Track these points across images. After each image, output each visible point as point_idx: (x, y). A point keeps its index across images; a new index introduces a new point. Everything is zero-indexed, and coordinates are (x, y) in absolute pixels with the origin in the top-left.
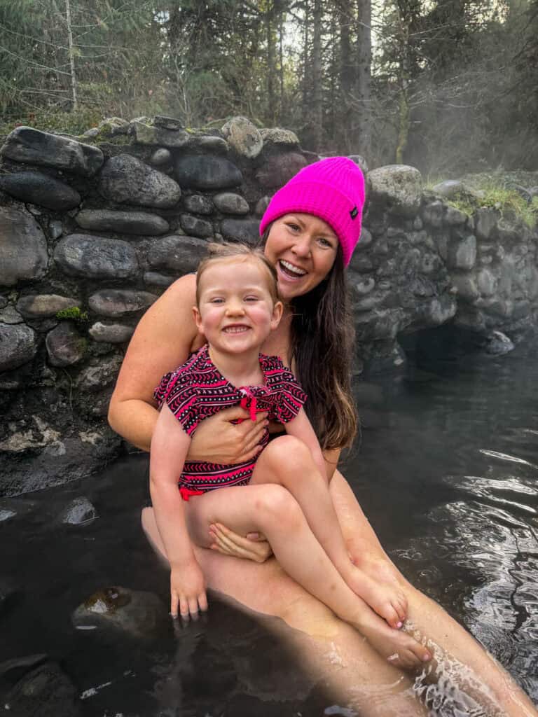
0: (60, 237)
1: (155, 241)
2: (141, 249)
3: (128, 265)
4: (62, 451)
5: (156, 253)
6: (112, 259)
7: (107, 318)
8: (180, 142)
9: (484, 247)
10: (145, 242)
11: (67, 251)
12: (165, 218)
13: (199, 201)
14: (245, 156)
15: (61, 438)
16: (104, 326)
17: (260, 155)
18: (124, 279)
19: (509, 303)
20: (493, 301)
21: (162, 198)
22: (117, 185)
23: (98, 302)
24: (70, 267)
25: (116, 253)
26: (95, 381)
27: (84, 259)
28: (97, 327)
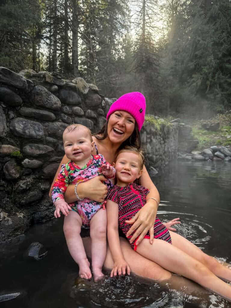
0: (13, 118)
1: (50, 124)
2: (46, 126)
3: (41, 133)
4: (10, 222)
5: (51, 129)
6: (35, 130)
7: (31, 157)
8: (62, 84)
9: (148, 136)
10: (47, 124)
11: (16, 125)
12: (55, 114)
13: (67, 109)
14: (82, 93)
15: (9, 216)
16: (29, 160)
17: (87, 94)
18: (39, 139)
19: (154, 157)
20: (150, 155)
21: (55, 105)
22: (38, 98)
23: (28, 149)
24: (17, 132)
25: (37, 128)
26: (24, 187)
27: (24, 129)
28: (26, 160)
